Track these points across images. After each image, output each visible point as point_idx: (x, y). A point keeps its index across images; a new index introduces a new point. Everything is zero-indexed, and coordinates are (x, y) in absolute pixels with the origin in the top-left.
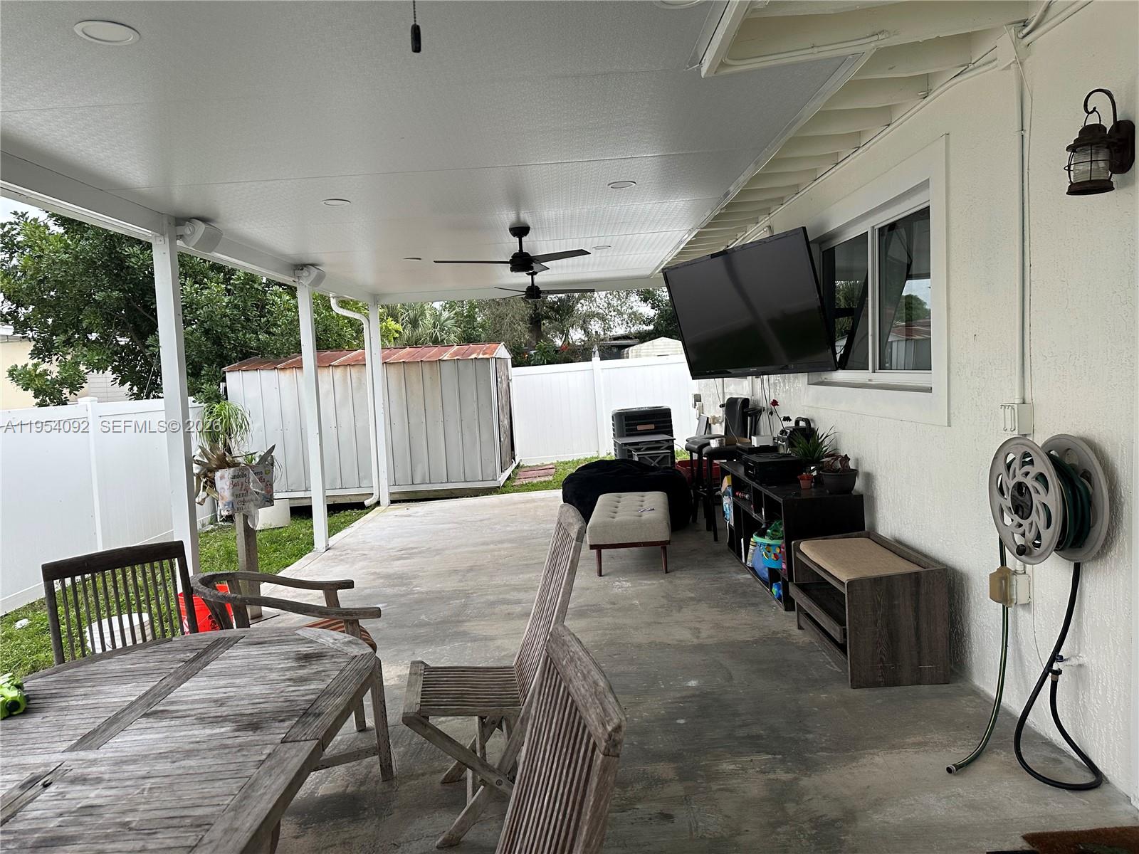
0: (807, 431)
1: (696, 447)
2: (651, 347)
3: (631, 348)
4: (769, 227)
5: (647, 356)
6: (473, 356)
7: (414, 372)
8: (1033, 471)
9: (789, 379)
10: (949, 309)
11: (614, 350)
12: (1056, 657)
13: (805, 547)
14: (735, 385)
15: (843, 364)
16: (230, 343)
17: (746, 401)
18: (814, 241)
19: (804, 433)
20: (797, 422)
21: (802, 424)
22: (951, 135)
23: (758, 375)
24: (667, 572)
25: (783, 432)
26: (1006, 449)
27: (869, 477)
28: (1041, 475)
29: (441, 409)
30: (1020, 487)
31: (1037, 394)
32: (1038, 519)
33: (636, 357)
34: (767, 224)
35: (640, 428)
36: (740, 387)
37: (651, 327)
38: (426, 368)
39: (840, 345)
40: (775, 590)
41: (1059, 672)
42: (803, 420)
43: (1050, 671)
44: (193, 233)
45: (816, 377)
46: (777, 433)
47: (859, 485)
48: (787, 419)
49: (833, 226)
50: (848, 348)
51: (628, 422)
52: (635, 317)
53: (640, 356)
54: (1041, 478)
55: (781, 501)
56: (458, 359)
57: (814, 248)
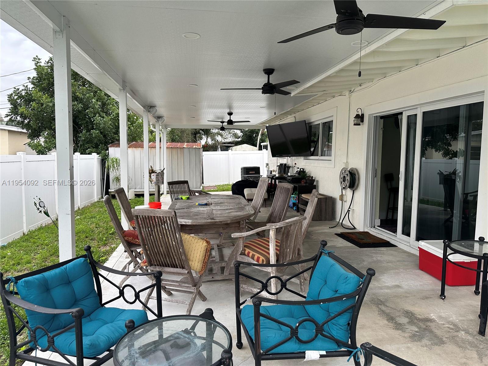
0: (303, 171)
1: (271, 177)
2: (240, 147)
3: (233, 147)
4: (295, 117)
5: (239, 150)
6: (194, 147)
7: (174, 151)
8: (346, 173)
9: (298, 158)
10: (335, 143)
11: (226, 147)
12: (349, 208)
13: (303, 195)
14: (282, 160)
15: (312, 154)
16: (109, 137)
17: (286, 164)
18: (307, 123)
19: (302, 172)
20: (300, 169)
21: (302, 170)
22: (338, 107)
23: (290, 157)
24: (266, 207)
25: (297, 172)
26: (342, 170)
27: (317, 181)
28: (347, 174)
29: (183, 164)
30: (344, 177)
31: (349, 161)
32: (346, 182)
33: (235, 150)
34: (294, 116)
35: (250, 172)
36: (284, 160)
37: (240, 139)
38: (179, 150)
39: (312, 149)
40: (294, 208)
41: (350, 211)
42: (302, 169)
43: (349, 211)
44: (153, 111)
45: (305, 158)
46: (295, 172)
47: (315, 183)
48: (298, 168)
49: (312, 121)
50: (314, 150)
51: (246, 170)
52: (235, 136)
53: (236, 150)
54: (347, 175)
55: (298, 186)
56: (190, 148)
57: (307, 125)
